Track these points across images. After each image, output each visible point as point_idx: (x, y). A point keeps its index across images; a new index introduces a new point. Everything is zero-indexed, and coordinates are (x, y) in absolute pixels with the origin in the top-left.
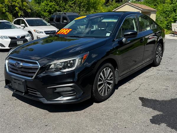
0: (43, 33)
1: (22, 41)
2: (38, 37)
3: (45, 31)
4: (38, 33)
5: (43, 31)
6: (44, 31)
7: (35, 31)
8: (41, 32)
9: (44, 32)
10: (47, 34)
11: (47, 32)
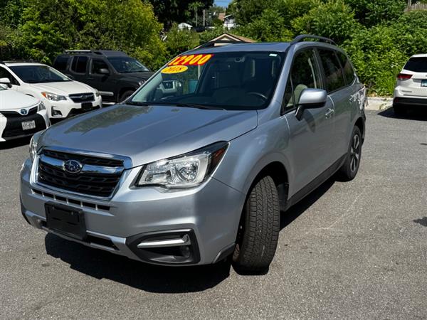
0: (66, 99)
1: (34, 122)
2: (55, 109)
3: (70, 96)
4: (52, 98)
5: (66, 95)
6: (68, 95)
7: (45, 95)
8: (60, 98)
9: (68, 98)
10: (76, 100)
11: (76, 98)
